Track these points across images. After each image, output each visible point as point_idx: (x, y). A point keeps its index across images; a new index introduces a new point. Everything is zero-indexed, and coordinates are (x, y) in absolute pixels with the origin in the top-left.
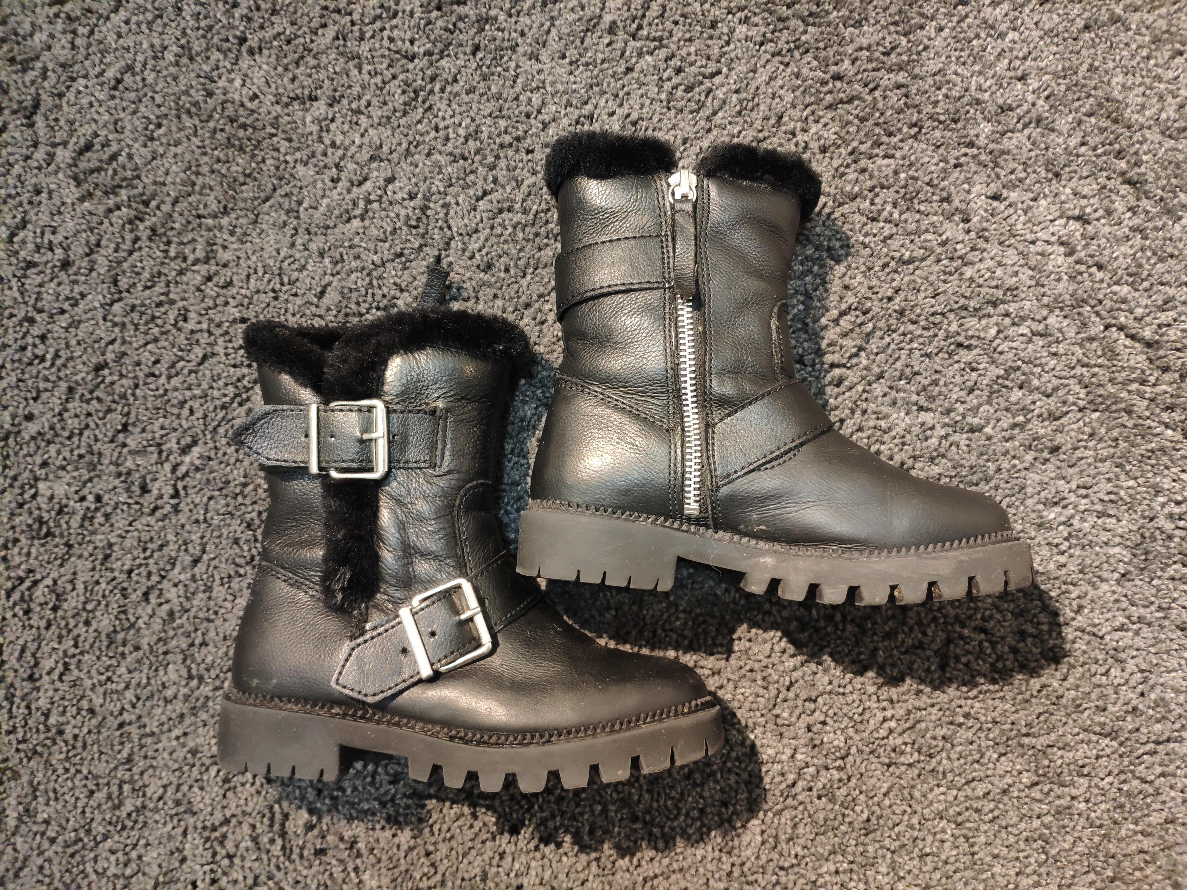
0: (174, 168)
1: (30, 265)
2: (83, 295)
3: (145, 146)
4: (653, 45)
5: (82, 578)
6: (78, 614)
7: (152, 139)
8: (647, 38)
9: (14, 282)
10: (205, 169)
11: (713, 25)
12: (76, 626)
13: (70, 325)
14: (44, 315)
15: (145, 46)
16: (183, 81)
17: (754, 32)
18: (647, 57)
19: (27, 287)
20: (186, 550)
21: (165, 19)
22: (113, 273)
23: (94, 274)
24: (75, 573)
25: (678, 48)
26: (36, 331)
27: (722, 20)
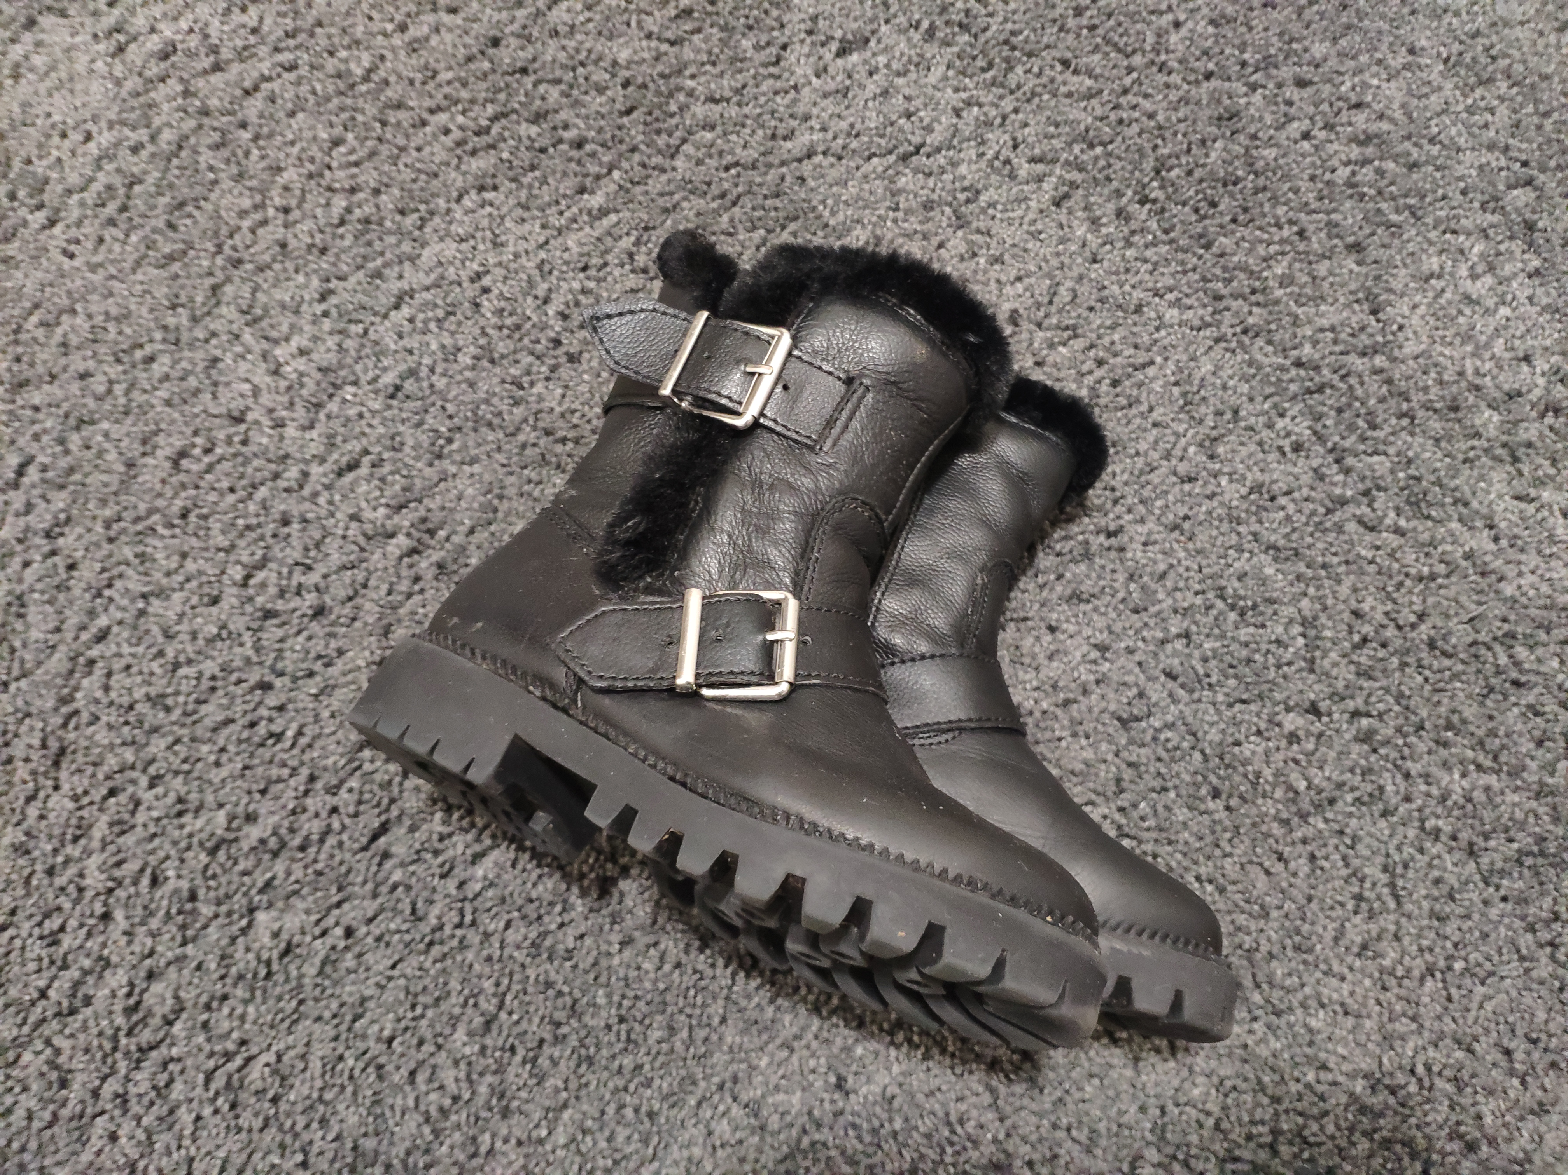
0: (470, 491)
1: (269, 614)
2: (341, 652)
3: (431, 465)
4: (1066, 334)
5: (319, 1050)
6: (311, 1107)
7: (439, 456)
8: (1058, 327)
9: (247, 637)
10: (512, 492)
11: (1138, 310)
12: (307, 1126)
13: (322, 692)
14: (286, 680)
15: (434, 346)
16: (483, 386)
17: (1189, 314)
18: (1061, 349)
19: (264, 643)
20: (476, 1005)
21: (459, 316)
22: (385, 622)
23: (358, 624)
24: (308, 1044)
25: (1099, 337)
26: (272, 700)
27: (1149, 304)
